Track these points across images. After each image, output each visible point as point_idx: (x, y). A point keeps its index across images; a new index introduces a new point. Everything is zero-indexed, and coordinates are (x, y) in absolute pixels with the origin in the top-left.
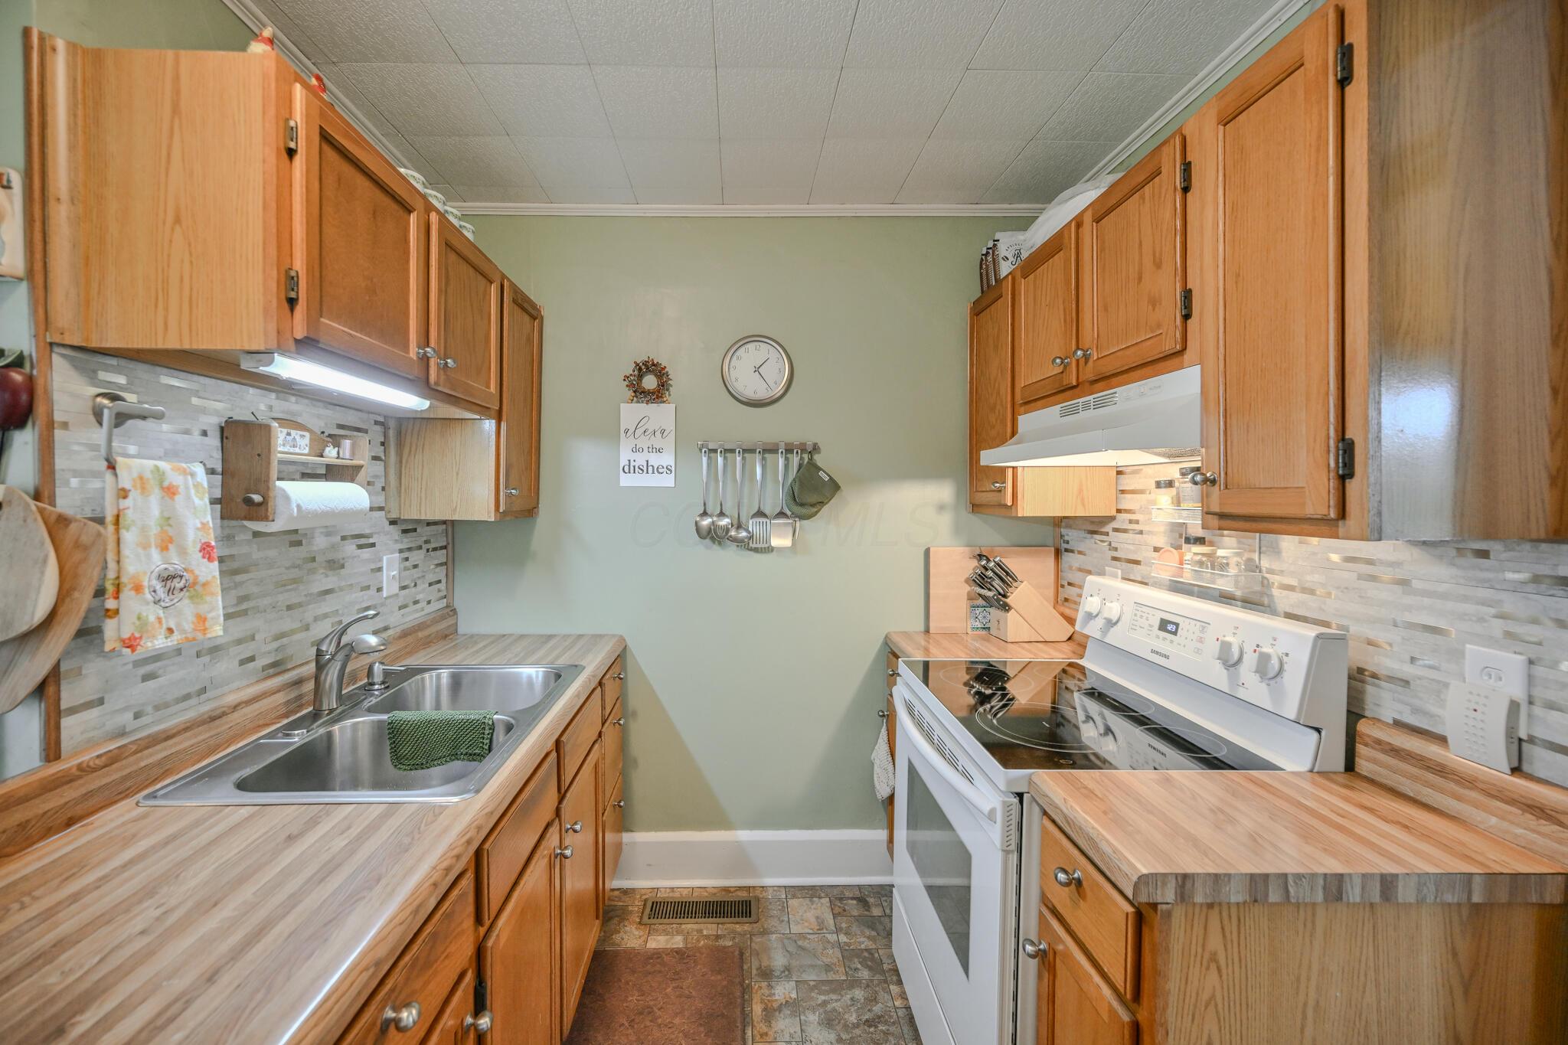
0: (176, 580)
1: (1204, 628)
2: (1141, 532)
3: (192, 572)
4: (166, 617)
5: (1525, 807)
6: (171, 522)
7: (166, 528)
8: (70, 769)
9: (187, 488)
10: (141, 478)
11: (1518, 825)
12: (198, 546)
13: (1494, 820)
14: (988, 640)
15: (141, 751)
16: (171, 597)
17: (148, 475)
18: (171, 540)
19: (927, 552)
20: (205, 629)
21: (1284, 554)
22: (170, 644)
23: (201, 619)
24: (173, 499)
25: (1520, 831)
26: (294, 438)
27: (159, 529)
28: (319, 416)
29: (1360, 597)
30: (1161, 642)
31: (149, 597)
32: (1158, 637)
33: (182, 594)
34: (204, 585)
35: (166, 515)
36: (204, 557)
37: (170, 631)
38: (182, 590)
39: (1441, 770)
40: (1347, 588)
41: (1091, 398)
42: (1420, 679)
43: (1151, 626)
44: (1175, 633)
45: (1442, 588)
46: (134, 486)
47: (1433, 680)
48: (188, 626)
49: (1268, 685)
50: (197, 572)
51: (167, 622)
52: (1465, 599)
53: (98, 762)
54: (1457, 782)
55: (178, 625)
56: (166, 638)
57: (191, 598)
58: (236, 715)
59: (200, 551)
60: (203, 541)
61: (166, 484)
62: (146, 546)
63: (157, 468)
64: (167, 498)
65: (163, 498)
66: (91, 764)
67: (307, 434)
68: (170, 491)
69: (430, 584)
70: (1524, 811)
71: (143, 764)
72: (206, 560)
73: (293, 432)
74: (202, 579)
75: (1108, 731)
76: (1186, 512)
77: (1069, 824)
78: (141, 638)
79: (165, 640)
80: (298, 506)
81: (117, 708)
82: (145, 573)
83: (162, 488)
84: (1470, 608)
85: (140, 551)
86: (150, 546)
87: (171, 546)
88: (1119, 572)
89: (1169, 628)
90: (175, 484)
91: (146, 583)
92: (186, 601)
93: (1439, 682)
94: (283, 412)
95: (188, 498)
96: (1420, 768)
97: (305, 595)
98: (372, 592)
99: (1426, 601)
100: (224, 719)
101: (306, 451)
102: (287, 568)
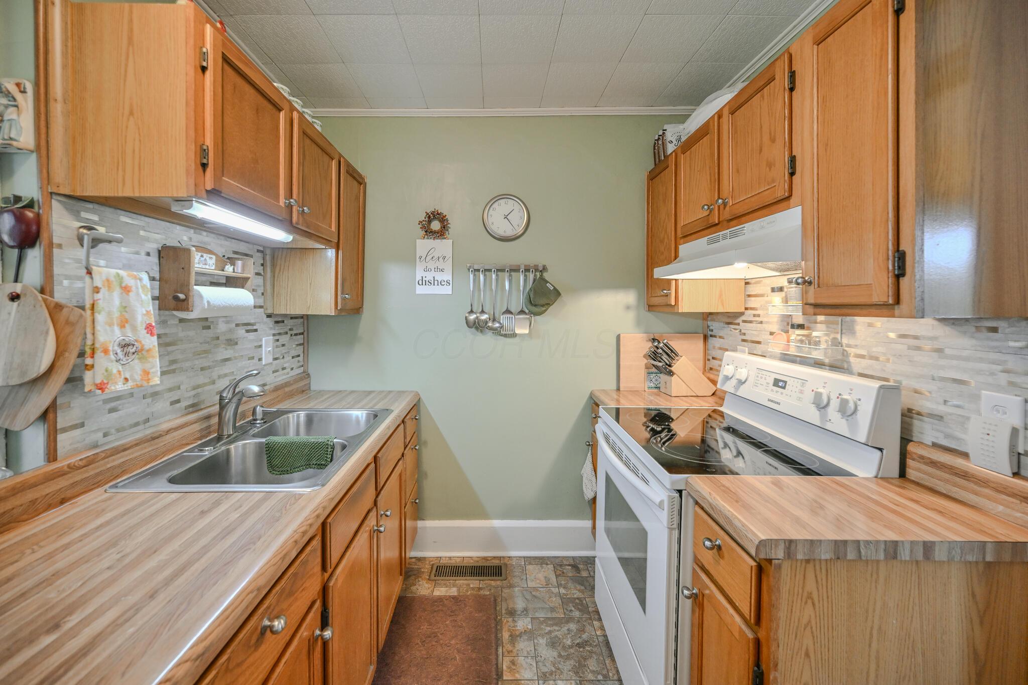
0: (130, 347)
1: (803, 383)
2: (761, 322)
3: (140, 342)
4: (124, 371)
5: (1022, 499)
6: (127, 309)
7: (123, 313)
8: (63, 467)
9: (137, 288)
10: (108, 280)
11: (1018, 511)
12: (144, 326)
13: (1001, 508)
14: (659, 395)
15: (107, 457)
16: (127, 358)
17: (112, 279)
18: (127, 321)
19: (618, 337)
20: (149, 379)
21: (858, 334)
22: (126, 388)
23: (146, 373)
24: (128, 295)
25: (1019, 515)
26: (205, 259)
27: (119, 313)
28: (221, 246)
29: (910, 361)
30: (776, 394)
31: (112, 357)
32: (772, 390)
33: (134, 356)
34: (148, 351)
35: (124, 304)
36: (148, 333)
37: (126, 379)
38: (134, 353)
39: (965, 475)
40: (900, 356)
41: (728, 231)
42: (950, 415)
43: (768, 383)
44: (784, 388)
45: (966, 353)
46: (104, 286)
47: (959, 415)
48: (138, 377)
49: (847, 420)
50: (143, 342)
51: (124, 374)
52: (981, 360)
53: (80, 463)
54: (976, 483)
55: (132, 376)
56: (124, 384)
57: (139, 359)
58: (168, 437)
59: (146, 329)
60: (147, 322)
61: (124, 285)
62: (111, 325)
63: (118, 274)
64: (124, 294)
65: (122, 293)
66: (76, 464)
67: (214, 257)
68: (126, 290)
69: (293, 357)
70: (1021, 501)
71: (109, 466)
72: (149, 335)
73: (205, 255)
74: (147, 347)
75: (739, 454)
76: (791, 307)
77: (712, 508)
78: (108, 383)
79: (123, 386)
80: (208, 302)
81: (93, 429)
82: (110, 342)
83: (121, 287)
84: (984, 366)
85: (108, 328)
86: (114, 325)
87: (127, 325)
88: (747, 349)
89: (780, 385)
90: (129, 285)
91: (111, 348)
92: (136, 361)
93: (963, 416)
94: (198, 242)
95: (138, 294)
96: (951, 474)
97: (213, 362)
98: (256, 361)
99: (955, 362)
100: (160, 439)
101: (213, 268)
102: (201, 343)
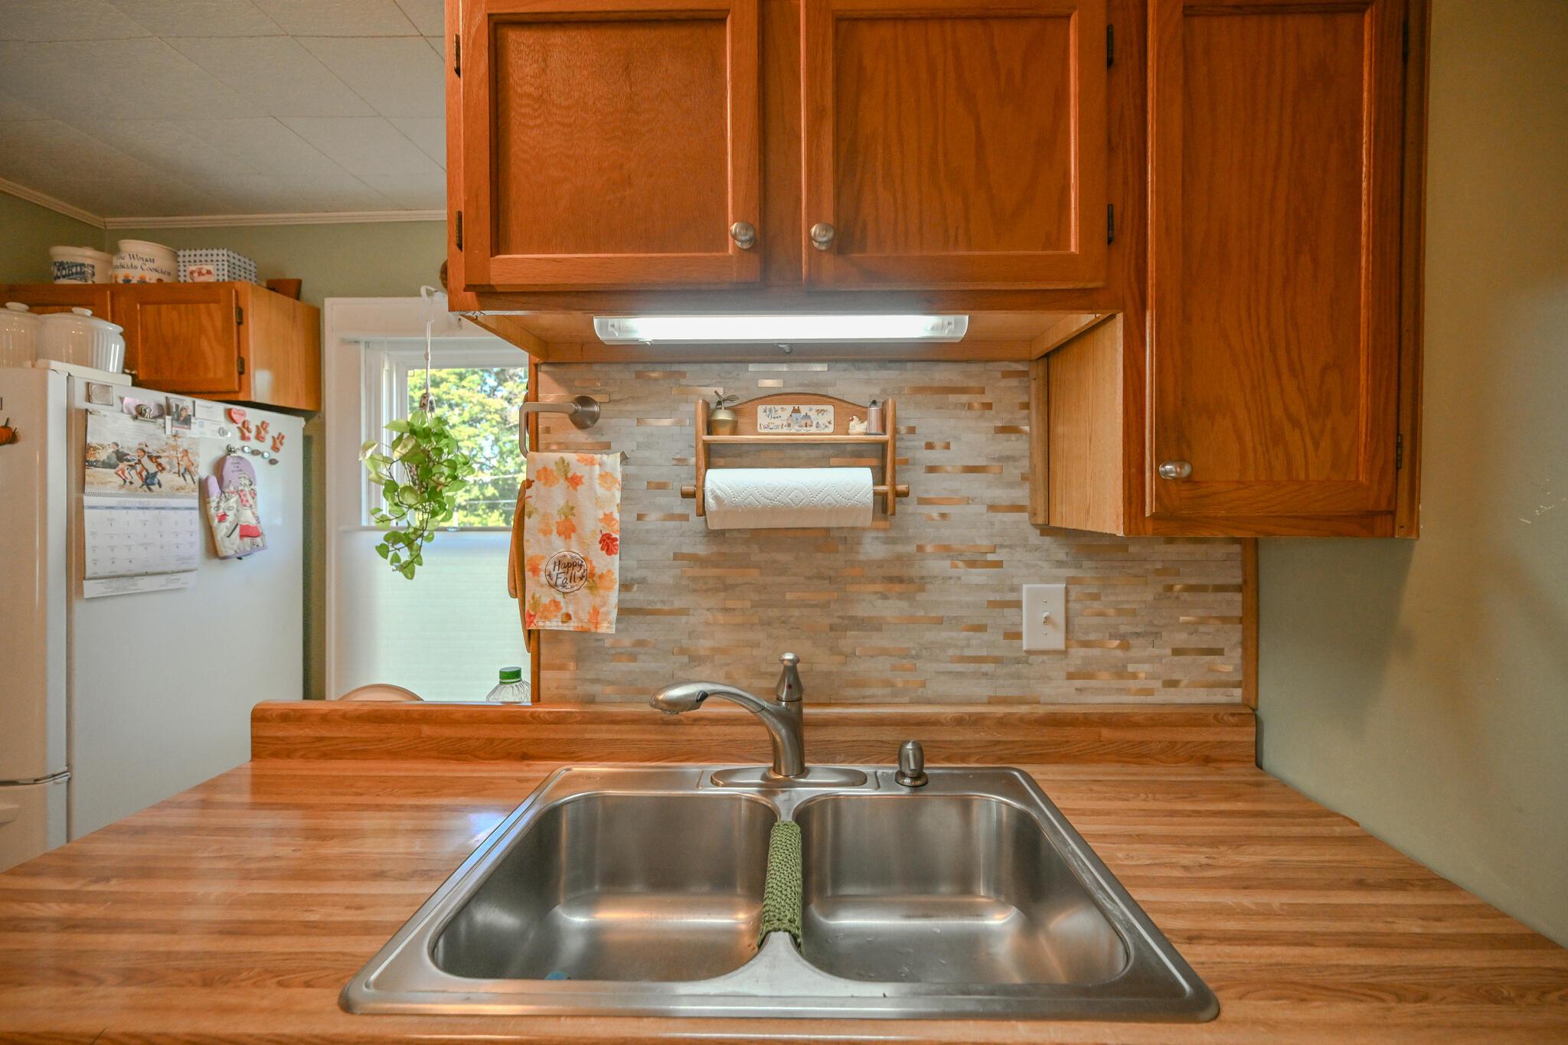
0: (577, 568)
3: (591, 562)
4: (566, 603)
6: (574, 511)
7: (570, 517)
9: (591, 478)
10: (545, 469)
12: (599, 537)
17: (552, 466)
18: (574, 531)
20: (597, 623)
22: (566, 629)
23: (596, 612)
24: (575, 489)
26: (807, 416)
27: (563, 517)
33: (582, 582)
34: (601, 577)
35: (570, 505)
36: (602, 549)
37: (568, 617)
38: (581, 579)
46: (538, 478)
48: (585, 617)
50: (594, 563)
51: (567, 607)
55: (576, 613)
56: (563, 622)
57: (590, 588)
58: (696, 729)
59: (600, 542)
60: (604, 532)
61: (570, 475)
62: (546, 532)
63: (563, 460)
64: (571, 488)
65: (568, 487)
67: (830, 408)
68: (575, 481)
71: (588, 736)
72: (604, 552)
73: (804, 409)
74: (598, 571)
78: (534, 616)
79: (560, 624)
81: (588, 677)
82: (543, 558)
83: (566, 478)
85: (541, 536)
86: (550, 532)
87: (573, 535)
90: (578, 474)
91: (542, 567)
92: (584, 591)
94: (801, 385)
95: (591, 488)
97: (842, 617)
101: (831, 429)
102: (809, 578)
